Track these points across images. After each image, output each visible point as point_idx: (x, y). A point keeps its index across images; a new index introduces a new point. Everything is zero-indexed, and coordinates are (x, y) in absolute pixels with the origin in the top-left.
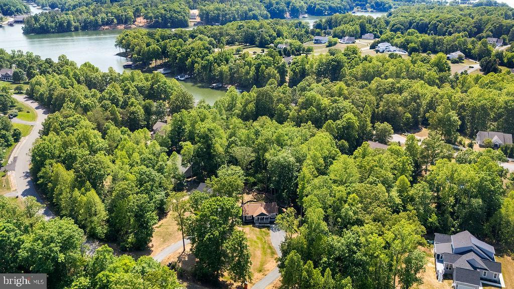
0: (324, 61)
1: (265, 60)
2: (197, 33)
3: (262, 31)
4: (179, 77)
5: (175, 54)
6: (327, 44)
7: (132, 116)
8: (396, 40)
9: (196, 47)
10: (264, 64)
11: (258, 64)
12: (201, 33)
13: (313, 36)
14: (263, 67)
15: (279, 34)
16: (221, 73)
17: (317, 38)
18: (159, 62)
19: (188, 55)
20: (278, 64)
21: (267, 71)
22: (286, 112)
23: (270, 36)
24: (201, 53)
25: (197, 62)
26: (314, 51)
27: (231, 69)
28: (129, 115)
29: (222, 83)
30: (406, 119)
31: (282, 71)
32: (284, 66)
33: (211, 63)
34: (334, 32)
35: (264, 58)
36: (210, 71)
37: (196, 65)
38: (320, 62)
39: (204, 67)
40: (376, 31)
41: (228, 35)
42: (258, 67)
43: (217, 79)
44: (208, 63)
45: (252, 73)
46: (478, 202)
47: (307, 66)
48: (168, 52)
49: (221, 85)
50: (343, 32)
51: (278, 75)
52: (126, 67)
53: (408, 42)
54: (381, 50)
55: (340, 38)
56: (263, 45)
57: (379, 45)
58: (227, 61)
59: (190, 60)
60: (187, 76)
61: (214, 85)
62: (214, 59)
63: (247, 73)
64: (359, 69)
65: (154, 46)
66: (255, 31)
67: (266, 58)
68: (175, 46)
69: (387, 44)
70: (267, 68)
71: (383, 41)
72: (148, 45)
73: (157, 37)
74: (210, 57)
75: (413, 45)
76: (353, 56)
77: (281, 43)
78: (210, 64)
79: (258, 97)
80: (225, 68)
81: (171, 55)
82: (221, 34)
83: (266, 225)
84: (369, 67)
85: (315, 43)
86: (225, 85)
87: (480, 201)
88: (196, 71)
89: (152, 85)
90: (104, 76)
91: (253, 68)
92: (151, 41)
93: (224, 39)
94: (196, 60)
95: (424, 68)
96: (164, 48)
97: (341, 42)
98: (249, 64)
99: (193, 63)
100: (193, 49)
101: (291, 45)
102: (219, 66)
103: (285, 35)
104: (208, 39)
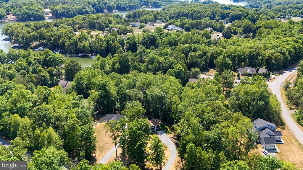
0: (146, 36)
1: (111, 38)
2: (58, 23)
3: (99, 21)
4: (55, 51)
5: (50, 37)
6: (139, 27)
7: (43, 79)
8: (176, 23)
9: (64, 32)
10: (111, 40)
11: (107, 40)
12: (61, 24)
13: (129, 23)
14: (111, 42)
15: (110, 22)
16: (84, 47)
17: (132, 23)
18: (37, 43)
19: (59, 37)
21: (114, 44)
22: (139, 67)
23: (105, 23)
24: (68, 36)
26: (134, 31)
27: (90, 44)
28: (40, 78)
29: (85, 53)
30: (203, 65)
33: (76, 41)
34: (141, 20)
37: (66, 43)
39: (72, 44)
40: (163, 19)
41: (78, 23)
42: (108, 42)
43: (82, 51)
45: (105, 46)
46: (261, 103)
48: (44, 36)
49: (84, 55)
50: (146, 20)
53: (184, 24)
54: (170, 29)
55: (146, 23)
56: (101, 29)
57: (169, 26)
58: (86, 39)
59: (61, 40)
60: (59, 50)
61: (80, 54)
62: (78, 39)
63: (101, 46)
64: (165, 40)
65: (34, 33)
66: (95, 21)
67: (111, 36)
69: (173, 26)
70: (113, 42)
71: (170, 24)
72: (29, 32)
73: (32, 27)
74: (75, 38)
75: (187, 25)
76: (160, 33)
77: (113, 27)
79: (120, 59)
80: (86, 44)
81: (46, 38)
82: (74, 23)
83: (154, 132)
84: (171, 39)
85: (132, 27)
86: (87, 54)
87: (263, 102)
88: (67, 47)
89: (45, 58)
91: (105, 43)
92: (30, 30)
93: (77, 26)
94: (66, 40)
95: (199, 37)
96: (41, 34)
97: (147, 25)
98: (102, 41)
99: (64, 42)
100: (62, 33)
101: (119, 28)
102: (82, 43)
103: (113, 22)
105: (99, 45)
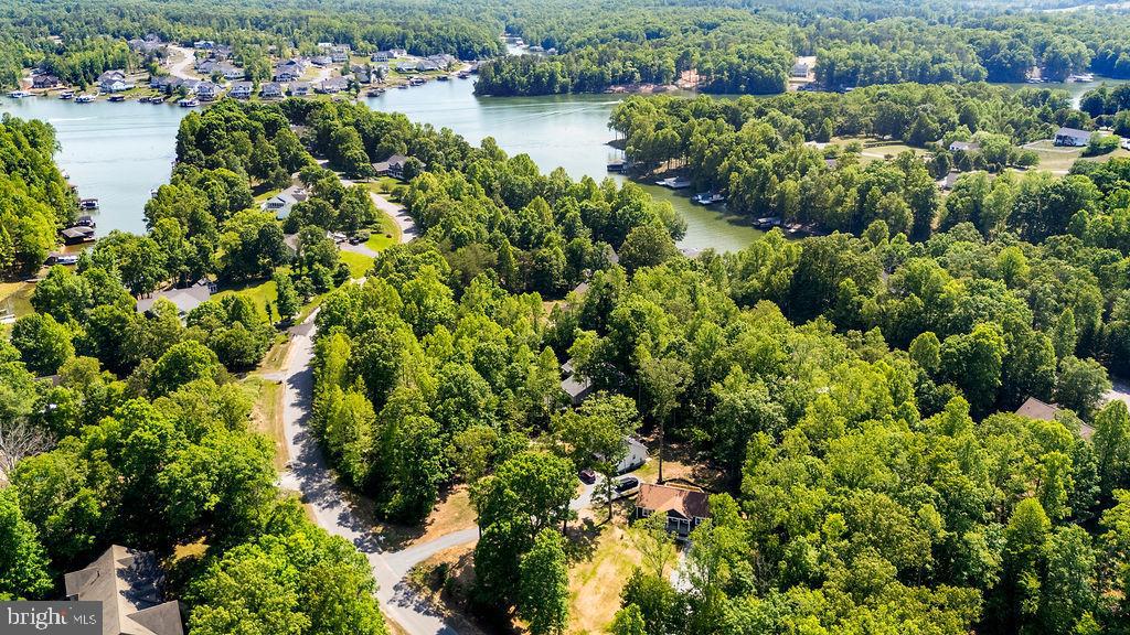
0: (1035, 188)
1: (886, 176)
4: (700, 197)
5: (702, 150)
9: (746, 137)
10: (880, 184)
11: (868, 183)
14: (876, 190)
16: (782, 195)
18: (675, 164)
19: (725, 153)
20: (916, 186)
21: (885, 200)
23: (942, 122)
24: (753, 151)
25: (738, 170)
26: (1041, 163)
27: (804, 189)
29: (781, 216)
31: (923, 205)
32: (929, 192)
35: (883, 170)
36: (762, 189)
37: (734, 174)
38: (1024, 190)
39: (750, 182)
41: (845, 113)
42: (864, 191)
43: (774, 210)
44: (760, 173)
45: (849, 203)
47: (988, 198)
48: (691, 144)
49: (777, 223)
51: (908, 212)
52: (613, 169)
58: (804, 171)
59: (726, 163)
60: (716, 197)
61: (762, 220)
62: (775, 165)
63: (839, 202)
65: (669, 131)
66: (904, 109)
67: (888, 171)
68: (708, 131)
70: (884, 192)
74: (768, 162)
78: (763, 174)
80: (791, 185)
81: (694, 151)
82: (828, 111)
85: (1058, 145)
88: (732, 188)
90: (537, 184)
91: (853, 190)
92: (665, 118)
94: (739, 164)
96: (687, 136)
98: (847, 182)
99: (730, 170)
101: (983, 144)
102: (781, 179)
104: (789, 120)
105: (832, 195)
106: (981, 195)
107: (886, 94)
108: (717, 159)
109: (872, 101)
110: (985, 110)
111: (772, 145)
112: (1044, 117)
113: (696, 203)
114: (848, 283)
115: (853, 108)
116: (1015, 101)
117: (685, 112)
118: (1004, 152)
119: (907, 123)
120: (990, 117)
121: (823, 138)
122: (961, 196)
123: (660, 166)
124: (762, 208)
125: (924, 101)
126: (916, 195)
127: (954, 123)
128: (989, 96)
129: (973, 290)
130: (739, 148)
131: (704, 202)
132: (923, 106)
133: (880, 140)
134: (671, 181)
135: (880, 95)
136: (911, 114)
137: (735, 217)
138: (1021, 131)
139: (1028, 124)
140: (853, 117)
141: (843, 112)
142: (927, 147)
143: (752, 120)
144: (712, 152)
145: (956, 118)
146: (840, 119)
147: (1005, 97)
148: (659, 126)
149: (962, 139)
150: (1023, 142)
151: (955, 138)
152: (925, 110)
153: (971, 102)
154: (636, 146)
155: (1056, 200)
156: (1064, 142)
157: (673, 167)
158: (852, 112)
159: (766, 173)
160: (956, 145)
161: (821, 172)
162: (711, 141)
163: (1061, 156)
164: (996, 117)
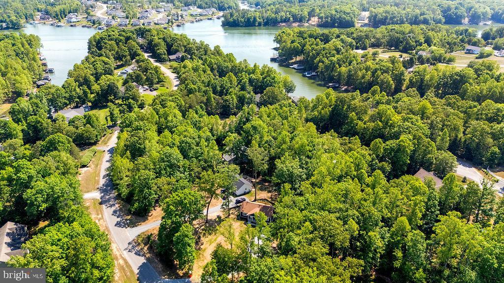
0: (448, 73)
1: (384, 66)
4: (306, 73)
5: (309, 53)
9: (328, 47)
10: (381, 70)
11: (376, 69)
14: (379, 73)
16: (340, 73)
18: (298, 58)
19: (318, 54)
20: (397, 71)
21: (382, 77)
24: (330, 53)
25: (323, 62)
26: (457, 61)
27: (350, 71)
29: (339, 83)
31: (399, 79)
32: (402, 74)
35: (383, 63)
36: (332, 71)
37: (321, 64)
38: (443, 74)
39: (327, 67)
42: (374, 72)
43: (336, 80)
44: (331, 63)
45: (367, 78)
47: (427, 77)
48: (305, 50)
49: (337, 85)
51: (392, 82)
52: (273, 60)
58: (350, 63)
59: (318, 59)
60: (314, 74)
61: (331, 84)
62: (338, 60)
63: (363, 77)
65: (296, 44)
67: (385, 64)
68: (312, 45)
70: (382, 74)
74: (335, 59)
78: (333, 64)
80: (344, 69)
81: (306, 53)
86: (342, 86)
88: (320, 69)
91: (369, 72)
92: (296, 38)
94: (323, 59)
96: (304, 46)
98: (367, 69)
99: (320, 61)
102: (340, 66)
104: (350, 40)
105: (360, 74)
106: (424, 76)
107: (394, 29)
108: (314, 57)
109: (388, 32)
110: (436, 37)
111: (338, 51)
112: (462, 41)
113: (304, 76)
114: (353, 115)
115: (379, 35)
116: (452, 33)
117: (305, 35)
118: (441, 56)
119: (401, 42)
120: (439, 40)
121: (364, 48)
122: (415, 76)
123: (293, 59)
124: (331, 79)
125: (410, 33)
126: (396, 75)
127: (422, 43)
128: (440, 30)
129: (405, 120)
130: (324, 52)
131: (308, 76)
132: (409, 35)
133: (389, 49)
134: (295, 66)
135: (392, 30)
136: (403, 38)
137: (320, 82)
138: (451, 47)
139: (455, 44)
140: (378, 39)
141: (374, 37)
142: (409, 53)
143: (334, 40)
144: (313, 54)
145: (423, 40)
146: (372, 40)
147: (447, 31)
148: (293, 42)
149: (424, 50)
150: (452, 52)
151: (421, 50)
152: (409, 37)
153: (431, 34)
154: (282, 50)
155: (456, 79)
156: (469, 52)
157: (298, 60)
158: (378, 37)
159: (334, 64)
160: (420, 53)
161: (357, 64)
162: (313, 49)
163: (467, 58)
164: (441, 40)
